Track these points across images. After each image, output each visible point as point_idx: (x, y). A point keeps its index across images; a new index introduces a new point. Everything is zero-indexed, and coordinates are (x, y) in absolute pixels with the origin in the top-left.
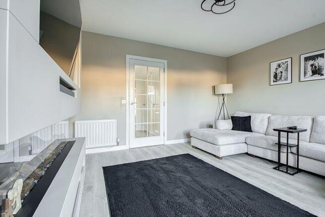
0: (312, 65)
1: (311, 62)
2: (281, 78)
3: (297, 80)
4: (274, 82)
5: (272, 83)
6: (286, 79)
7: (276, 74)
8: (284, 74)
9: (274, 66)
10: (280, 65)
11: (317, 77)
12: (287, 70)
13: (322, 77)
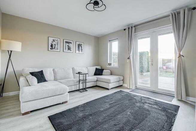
0: (68, 46)
1: (67, 44)
2: (55, 48)
3: (62, 50)
4: (51, 49)
5: (50, 49)
6: (57, 49)
7: (52, 45)
8: (56, 46)
9: (51, 40)
10: (54, 40)
11: (69, 51)
12: (58, 44)
13: (71, 52)
